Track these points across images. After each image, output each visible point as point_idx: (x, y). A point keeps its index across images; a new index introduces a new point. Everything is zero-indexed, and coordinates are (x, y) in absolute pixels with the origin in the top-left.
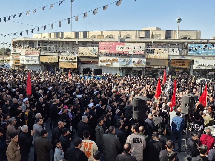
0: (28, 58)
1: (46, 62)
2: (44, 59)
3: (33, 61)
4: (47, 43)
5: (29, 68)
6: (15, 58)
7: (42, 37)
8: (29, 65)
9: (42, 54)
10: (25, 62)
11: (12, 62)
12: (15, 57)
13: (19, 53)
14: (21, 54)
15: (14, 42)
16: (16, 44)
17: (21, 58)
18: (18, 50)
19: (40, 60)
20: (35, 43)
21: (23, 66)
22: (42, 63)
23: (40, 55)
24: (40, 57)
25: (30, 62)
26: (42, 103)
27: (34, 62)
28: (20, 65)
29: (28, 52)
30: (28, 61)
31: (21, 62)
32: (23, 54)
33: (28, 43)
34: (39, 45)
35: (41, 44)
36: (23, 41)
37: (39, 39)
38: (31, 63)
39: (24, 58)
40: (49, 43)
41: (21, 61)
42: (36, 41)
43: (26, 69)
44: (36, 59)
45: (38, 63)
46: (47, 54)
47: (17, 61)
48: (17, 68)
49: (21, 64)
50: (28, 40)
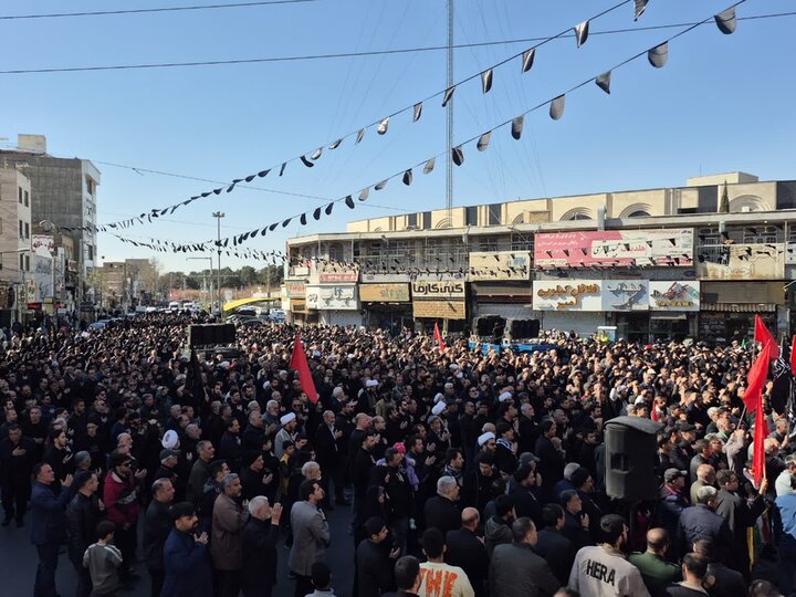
0: (328, 293)
1: (375, 303)
2: (371, 294)
3: (339, 299)
4: (379, 245)
5: (329, 321)
6: (295, 293)
7: (372, 230)
8: (329, 311)
9: (365, 278)
10: (320, 305)
11: (286, 306)
12: (292, 292)
13: (303, 278)
14: (308, 282)
15: (291, 248)
16: (297, 253)
17: (309, 291)
18: (300, 270)
19: (358, 296)
20: (345, 248)
21: (315, 315)
22: (364, 305)
23: (359, 282)
24: (358, 288)
25: (331, 303)
26: (332, 429)
27: (343, 303)
28: (306, 312)
29: (327, 276)
30: (328, 301)
31: (310, 304)
32: (315, 279)
33: (327, 248)
34: (357, 253)
35: (362, 250)
36: (315, 244)
37: (357, 237)
38: (337, 305)
39: (317, 291)
40: (385, 245)
41: (307, 300)
42: (348, 242)
43: (323, 322)
44: (348, 293)
45: (353, 305)
46: (378, 278)
47: (298, 303)
48: (299, 323)
49: (310, 310)
50: (327, 242)
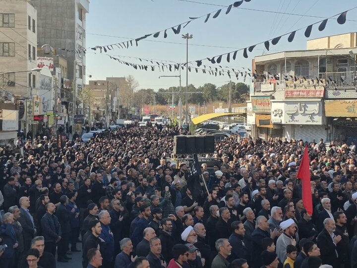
0: (293, 108)
1: (340, 118)
2: (337, 110)
3: (304, 114)
4: (345, 61)
5: (293, 135)
6: (260, 108)
7: (332, 47)
8: (293, 126)
9: (330, 94)
10: (284, 120)
11: (251, 120)
12: (258, 107)
13: (269, 94)
14: (273, 98)
15: (257, 66)
16: (261, 71)
17: (275, 107)
18: (266, 87)
19: (324, 112)
20: (311, 65)
21: (280, 129)
22: (330, 120)
23: (325, 98)
24: (324, 104)
25: (296, 118)
27: (308, 118)
28: (271, 126)
29: (292, 92)
30: (292, 116)
31: (275, 119)
32: (280, 95)
33: (293, 65)
34: (323, 70)
35: (328, 67)
36: (281, 62)
37: (324, 53)
38: (301, 120)
39: (282, 106)
40: (352, 61)
41: (272, 115)
42: (314, 59)
43: (287, 137)
44: (314, 108)
45: (318, 121)
46: (343, 94)
47: (263, 118)
48: (263, 137)
49: (275, 124)
50: (293, 59)
